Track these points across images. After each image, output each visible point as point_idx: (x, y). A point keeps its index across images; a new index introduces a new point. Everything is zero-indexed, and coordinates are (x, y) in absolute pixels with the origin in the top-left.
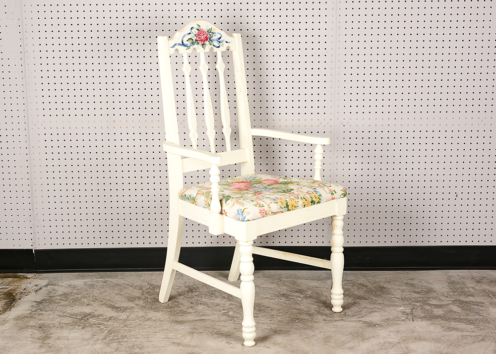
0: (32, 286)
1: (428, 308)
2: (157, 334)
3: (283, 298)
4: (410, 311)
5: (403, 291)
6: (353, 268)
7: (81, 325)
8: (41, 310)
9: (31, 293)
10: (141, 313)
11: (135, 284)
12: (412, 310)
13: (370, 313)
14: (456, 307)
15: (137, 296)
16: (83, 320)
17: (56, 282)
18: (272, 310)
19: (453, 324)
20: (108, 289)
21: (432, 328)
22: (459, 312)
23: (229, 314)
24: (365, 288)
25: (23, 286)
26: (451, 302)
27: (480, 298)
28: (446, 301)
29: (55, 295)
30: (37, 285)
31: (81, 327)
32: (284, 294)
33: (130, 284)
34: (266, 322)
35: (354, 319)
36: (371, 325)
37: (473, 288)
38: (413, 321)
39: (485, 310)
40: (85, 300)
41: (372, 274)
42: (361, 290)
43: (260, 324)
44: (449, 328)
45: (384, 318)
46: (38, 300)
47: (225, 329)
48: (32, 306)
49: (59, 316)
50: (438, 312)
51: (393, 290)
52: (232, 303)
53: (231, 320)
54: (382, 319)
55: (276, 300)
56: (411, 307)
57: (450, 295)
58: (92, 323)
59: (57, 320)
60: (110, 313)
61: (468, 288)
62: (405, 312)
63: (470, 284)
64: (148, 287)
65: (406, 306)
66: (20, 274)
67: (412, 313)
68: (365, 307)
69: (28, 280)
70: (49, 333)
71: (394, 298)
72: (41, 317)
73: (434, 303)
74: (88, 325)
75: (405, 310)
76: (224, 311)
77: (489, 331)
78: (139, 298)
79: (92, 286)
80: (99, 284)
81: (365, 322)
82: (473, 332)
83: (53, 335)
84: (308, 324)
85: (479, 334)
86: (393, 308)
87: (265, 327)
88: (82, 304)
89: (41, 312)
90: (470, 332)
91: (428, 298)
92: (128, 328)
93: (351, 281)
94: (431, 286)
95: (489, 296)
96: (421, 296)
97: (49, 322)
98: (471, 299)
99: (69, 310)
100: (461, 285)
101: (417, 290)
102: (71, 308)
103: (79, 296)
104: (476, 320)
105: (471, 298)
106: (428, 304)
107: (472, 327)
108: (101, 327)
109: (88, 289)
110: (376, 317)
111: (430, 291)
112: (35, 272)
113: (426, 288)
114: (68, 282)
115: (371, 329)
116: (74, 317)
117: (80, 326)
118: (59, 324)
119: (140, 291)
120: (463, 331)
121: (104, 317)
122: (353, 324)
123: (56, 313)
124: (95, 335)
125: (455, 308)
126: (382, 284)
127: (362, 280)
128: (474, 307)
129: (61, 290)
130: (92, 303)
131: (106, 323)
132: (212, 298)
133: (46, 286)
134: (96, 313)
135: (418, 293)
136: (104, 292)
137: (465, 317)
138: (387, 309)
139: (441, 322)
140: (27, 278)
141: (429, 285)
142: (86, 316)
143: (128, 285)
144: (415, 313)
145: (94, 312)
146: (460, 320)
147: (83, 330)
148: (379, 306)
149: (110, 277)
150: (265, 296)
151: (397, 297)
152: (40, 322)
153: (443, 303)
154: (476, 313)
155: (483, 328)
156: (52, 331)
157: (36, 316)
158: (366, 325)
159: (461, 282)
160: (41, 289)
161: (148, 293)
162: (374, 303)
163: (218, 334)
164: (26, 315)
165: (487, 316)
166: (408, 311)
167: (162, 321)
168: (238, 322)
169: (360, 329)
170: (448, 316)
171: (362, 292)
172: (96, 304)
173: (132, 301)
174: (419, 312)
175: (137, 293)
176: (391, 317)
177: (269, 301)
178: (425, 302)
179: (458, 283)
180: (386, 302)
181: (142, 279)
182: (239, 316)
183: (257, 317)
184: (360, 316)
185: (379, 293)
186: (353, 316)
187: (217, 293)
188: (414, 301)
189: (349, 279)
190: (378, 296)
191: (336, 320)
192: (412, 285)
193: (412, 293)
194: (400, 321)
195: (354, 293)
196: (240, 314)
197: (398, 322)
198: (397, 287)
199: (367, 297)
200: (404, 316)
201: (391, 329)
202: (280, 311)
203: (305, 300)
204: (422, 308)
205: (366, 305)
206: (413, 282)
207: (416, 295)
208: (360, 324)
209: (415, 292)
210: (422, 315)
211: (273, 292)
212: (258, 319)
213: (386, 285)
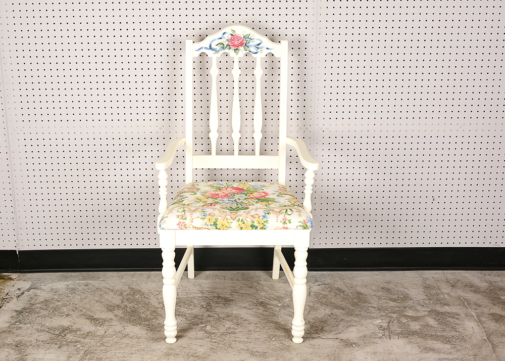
0: (15, 289)
1: (404, 320)
2: (133, 355)
3: (261, 308)
4: (386, 325)
5: (379, 298)
6: (331, 268)
7: (58, 343)
8: (20, 322)
9: (12, 299)
10: (119, 328)
11: (117, 288)
12: (389, 323)
13: (347, 327)
14: (432, 320)
15: (117, 303)
16: (59, 336)
17: (39, 285)
18: (249, 323)
19: (431, 343)
20: (88, 295)
21: (409, 348)
22: (435, 326)
23: (207, 329)
24: (342, 294)
25: (6, 291)
26: (426, 313)
27: (456, 307)
28: (422, 312)
29: (37, 302)
30: (19, 289)
31: (57, 346)
32: (262, 303)
33: (111, 288)
34: (243, 340)
35: (331, 336)
36: (348, 344)
37: (448, 294)
38: (390, 338)
39: (461, 324)
40: (65, 309)
41: (349, 276)
42: (338, 296)
43: (237, 343)
44: (425, 349)
45: (361, 334)
46: (19, 309)
47: (202, 350)
48: (12, 317)
49: (37, 330)
50: (415, 326)
51: (369, 297)
52: (210, 314)
53: (208, 337)
54: (360, 335)
55: (254, 310)
56: (388, 320)
57: (425, 303)
58: (69, 340)
59: (35, 336)
60: (88, 327)
61: (443, 294)
62: (381, 327)
63: (446, 289)
64: (129, 292)
65: (383, 318)
66: (5, 274)
67: (388, 328)
68: (342, 320)
69: (12, 281)
70: (25, 354)
71: (371, 307)
72: (19, 332)
73: (410, 314)
74: (65, 343)
75: (381, 324)
76: (202, 325)
77: (466, 353)
78: (118, 306)
79: (73, 291)
80: (81, 288)
81: (342, 340)
82: (450, 353)
83: (29, 357)
84: (285, 343)
85: (456, 356)
86: (370, 321)
87: (242, 347)
88: (61, 314)
89: (21, 325)
90: (447, 354)
91: (405, 307)
92: (104, 348)
93: (329, 284)
94: (407, 291)
95: (464, 305)
96: (398, 304)
97: (26, 339)
98: (446, 309)
99: (48, 323)
100: (437, 290)
101: (393, 297)
102: (50, 320)
103: (59, 304)
104: (453, 337)
105: (447, 307)
106: (405, 315)
107: (448, 346)
108: (78, 346)
109: (69, 295)
110: (352, 334)
111: (406, 298)
112: (20, 272)
113: (402, 295)
114: (50, 285)
115: (348, 349)
116: (52, 332)
117: (56, 344)
118: (35, 341)
119: (120, 297)
120: (440, 352)
121: (82, 333)
122: (330, 342)
123: (34, 327)
124: (71, 357)
125: (432, 322)
126: (359, 289)
127: (339, 284)
128: (450, 319)
129: (43, 295)
130: (72, 313)
131: (82, 340)
132: (191, 307)
133: (28, 290)
134: (75, 327)
135: (394, 300)
136: (85, 298)
137: (441, 334)
138: (364, 322)
139: (418, 339)
140: (11, 279)
141: (405, 290)
142: (65, 330)
143: (109, 289)
144: (392, 328)
145: (72, 325)
146: (436, 338)
147: (59, 349)
148: (356, 319)
149: (92, 278)
150: (243, 305)
151: (374, 306)
152: (18, 339)
153: (420, 314)
154: (452, 327)
155: (459, 348)
156: (28, 351)
157: (14, 330)
158: (343, 344)
159: (436, 286)
160: (23, 294)
161: (128, 300)
162: (351, 315)
163: (194, 357)
164: (4, 330)
165: (463, 331)
166: (385, 325)
167: (139, 338)
168: (215, 340)
169: (337, 350)
170: (424, 332)
171: (339, 300)
172: (75, 315)
173: (111, 311)
174: (395, 327)
175: (117, 300)
176: (368, 333)
177: (247, 311)
178: (401, 313)
179: (433, 288)
180: (363, 313)
181: (123, 281)
182: (216, 331)
183: (234, 333)
184: (337, 332)
185: (355, 301)
186: (330, 332)
187: (195, 301)
188: (390, 311)
189: (326, 282)
190: (355, 304)
191: (313, 338)
192: (388, 290)
193: (388, 301)
194: (377, 339)
195: (331, 300)
196: (218, 329)
197: (375, 340)
198: (374, 293)
199: (344, 307)
200: (381, 331)
201: (369, 349)
202: (257, 325)
203: (283, 311)
204: (399, 322)
205: (343, 317)
206: (390, 286)
207: (392, 304)
208: (337, 343)
209: (392, 300)
210: (399, 330)
211: (251, 300)
212: (236, 335)
213: (363, 290)
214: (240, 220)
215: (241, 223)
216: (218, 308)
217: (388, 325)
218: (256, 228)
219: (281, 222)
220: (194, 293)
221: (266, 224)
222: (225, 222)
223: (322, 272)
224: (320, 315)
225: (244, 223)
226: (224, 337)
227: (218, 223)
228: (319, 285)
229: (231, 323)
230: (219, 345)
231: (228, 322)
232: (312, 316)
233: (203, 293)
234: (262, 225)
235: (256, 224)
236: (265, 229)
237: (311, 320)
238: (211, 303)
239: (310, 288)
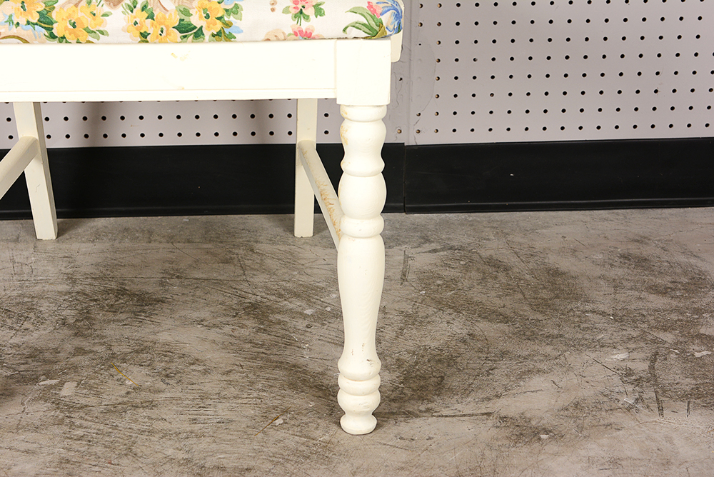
1: (700, 352)
3: (251, 323)
4: (645, 366)
12: (653, 360)
13: (521, 377)
18: (206, 372)
23: (63, 393)
24: (502, 277)
32: (254, 306)
34: (175, 426)
35: (468, 406)
36: (525, 432)
38: (661, 410)
42: (490, 282)
45: (566, 399)
51: (586, 284)
52: (85, 344)
53: (61, 423)
54: (560, 403)
55: (227, 329)
56: (648, 351)
62: (630, 372)
65: (632, 346)
67: (653, 378)
68: (503, 354)
71: (593, 312)
75: (630, 365)
76: (49, 382)
81: (504, 418)
84: (317, 433)
86: (593, 355)
87: (170, 452)
91: (698, 311)
93: (461, 248)
94: (700, 264)
96: (675, 303)
101: (659, 281)
106: (700, 336)
113: (686, 274)
115: (525, 450)
122: (465, 429)
126: (553, 260)
127: (493, 247)
132: (26, 325)
135: (664, 292)
138: (573, 358)
141: (693, 261)
144: (666, 378)
148: (549, 349)
150: (195, 315)
151: (602, 308)
158: (507, 432)
162: (532, 337)
166: (641, 367)
168: (80, 432)
169: (487, 453)
171: (493, 294)
174: (674, 374)
176: (588, 393)
177: (205, 333)
178: (688, 331)
180: (569, 332)
182: (92, 400)
183: (151, 405)
184: (488, 393)
185: (544, 294)
186: (467, 392)
187: (45, 306)
188: (653, 323)
189: (455, 243)
190: (542, 306)
191: (409, 415)
192: (642, 262)
193: (644, 294)
194: (618, 414)
195: (470, 294)
196: (98, 394)
197: (612, 419)
198: (598, 271)
199: (508, 313)
200: (630, 388)
201: (596, 448)
202: (232, 377)
203: (317, 330)
204: (685, 357)
205: (508, 346)
206: (646, 251)
207: (657, 301)
208: (487, 430)
209: (654, 289)
210: (687, 383)
211: (221, 298)
212: (154, 413)
213: (565, 264)
214: (139, 6)
215: (140, 16)
216: (112, 326)
217: (652, 368)
218: (199, 34)
219: (286, 11)
220: (47, 281)
221: (232, 19)
222: (82, 15)
224: (434, 339)
225: (151, 17)
226: (114, 420)
227: (54, 15)
228: (435, 251)
229: (145, 371)
230: (94, 449)
231: (136, 369)
232: (410, 345)
234: (219, 25)
235: (196, 20)
236: (229, 38)
237: (406, 357)
238: (94, 310)
239: (405, 261)
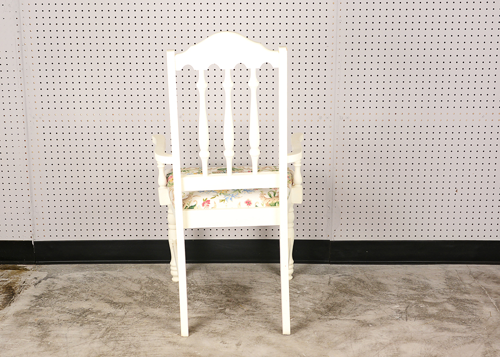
0: (31, 278)
1: (422, 306)
2: (154, 332)
4: (404, 309)
5: (400, 287)
6: (352, 261)
7: (80, 322)
8: (40, 305)
9: (30, 286)
10: (139, 310)
11: (134, 278)
12: (407, 308)
13: (365, 311)
14: (451, 306)
15: (136, 290)
16: (81, 317)
17: (55, 275)
18: (268, 307)
19: (446, 324)
20: (106, 283)
21: (424, 328)
22: (453, 310)
23: (226, 311)
24: (362, 284)
25: (23, 279)
26: (446, 300)
27: (476, 295)
28: (441, 299)
29: (55, 289)
30: (36, 278)
31: (79, 325)
33: (129, 277)
34: (261, 320)
35: (349, 317)
36: (365, 324)
37: (469, 284)
38: (407, 320)
39: (479, 309)
40: (84, 295)
41: (370, 268)
42: (358, 285)
43: (256, 322)
44: (441, 328)
45: (378, 317)
46: (37, 294)
47: (221, 328)
48: (32, 301)
49: (58, 312)
50: (432, 310)
51: (390, 286)
52: (229, 299)
53: (227, 318)
54: (376, 318)
55: (273, 296)
56: (406, 305)
57: (446, 292)
58: (90, 320)
59: (56, 316)
60: (108, 309)
61: (465, 284)
62: (399, 311)
63: (467, 280)
64: (147, 281)
65: (401, 304)
66: (20, 265)
67: (406, 312)
68: (360, 305)
69: (28, 272)
70: (48, 331)
71: (391, 294)
72: (40, 313)
73: (429, 301)
74: (86, 322)
75: (400, 309)
76: (221, 308)
77: (480, 332)
78: (137, 293)
79: (91, 279)
80: (98, 278)
81: (359, 321)
82: (465, 332)
83: (52, 333)
84: (303, 323)
85: (470, 335)
86: (388, 306)
87: (260, 326)
88: (81, 299)
89: (41, 308)
90: (462, 333)
91: (425, 295)
92: (125, 326)
93: (349, 275)
94: (428, 282)
95: (485, 294)
96: (417, 293)
97: (47, 318)
98: (467, 296)
99: (68, 306)
100: (458, 281)
101: (414, 286)
102: (70, 303)
103: (78, 290)
104: (469, 319)
105: (466, 295)
106: (423, 302)
107: (464, 327)
108: (99, 325)
109: (87, 283)
110: (370, 316)
111: (427, 287)
112: (37, 264)
113: (423, 285)
114: (67, 275)
115: (365, 328)
116: (73, 313)
117: (78, 323)
118: (57, 320)
119: (139, 285)
120: (455, 332)
121: (103, 314)
122: (347, 323)
123: (55, 309)
124: (93, 333)
125: (450, 307)
126: (379, 280)
127: (360, 275)
128: (468, 305)
129: (60, 284)
130: (91, 298)
131: (104, 320)
132: (210, 293)
133: (46, 279)
134: (95, 309)
135: (415, 289)
136: (103, 286)
137: (458, 317)
138: (382, 307)
139: (434, 321)
140: (26, 270)
141: (426, 281)
142: (85, 312)
143: (127, 278)
144: (410, 312)
145: (92, 307)
146: (453, 320)
147: (81, 327)
148: (375, 304)
149: (110, 269)
150: (262, 292)
151: (393, 293)
152: (39, 318)
153: (439, 301)
154: (470, 312)
155: (474, 328)
156: (50, 328)
157: (35, 312)
158: (360, 324)
159: (458, 278)
160: (40, 282)
161: (146, 287)
162: (370, 301)
163: (214, 333)
164: (25, 311)
165: (480, 315)
166: (403, 309)
167: (159, 318)
168: (233, 320)
169: (353, 328)
170: (442, 315)
171: (358, 289)
172: (94, 299)
173: (130, 296)
174: (413, 311)
175: (135, 287)
176: (385, 315)
177: (266, 297)
178: (420, 300)
179: (455, 279)
180: (382, 300)
181: (141, 271)
182: (235, 313)
183: (253, 315)
184: (355, 315)
185: (375, 289)
186: (348, 314)
187: (214, 289)
188: (409, 298)
189: (347, 274)
190: (374, 292)
191: (330, 319)
192: (409, 281)
193: (408, 290)
194: (393, 321)
195: (351, 289)
196: (236, 311)
197: (391, 322)
198: (394, 283)
199: (363, 294)
200: (398, 314)
201: (384, 328)
202: (276, 308)
203: (301, 297)
204: (417, 307)
205: (362, 303)
206: (411, 277)
207: (412, 292)
208: (354, 323)
209: (412, 289)
210: (416, 314)
211: (270, 288)
212: (254, 316)
213: (383, 281)
216: (237, 294)
217: (406, 309)
220: (213, 282)
223: (343, 265)
224: (338, 300)
226: (243, 318)
228: (340, 276)
229: (249, 306)
230: (239, 324)
231: (247, 306)
232: (331, 302)
233: (222, 282)
237: (329, 305)
238: (230, 290)
239: (330, 279)
